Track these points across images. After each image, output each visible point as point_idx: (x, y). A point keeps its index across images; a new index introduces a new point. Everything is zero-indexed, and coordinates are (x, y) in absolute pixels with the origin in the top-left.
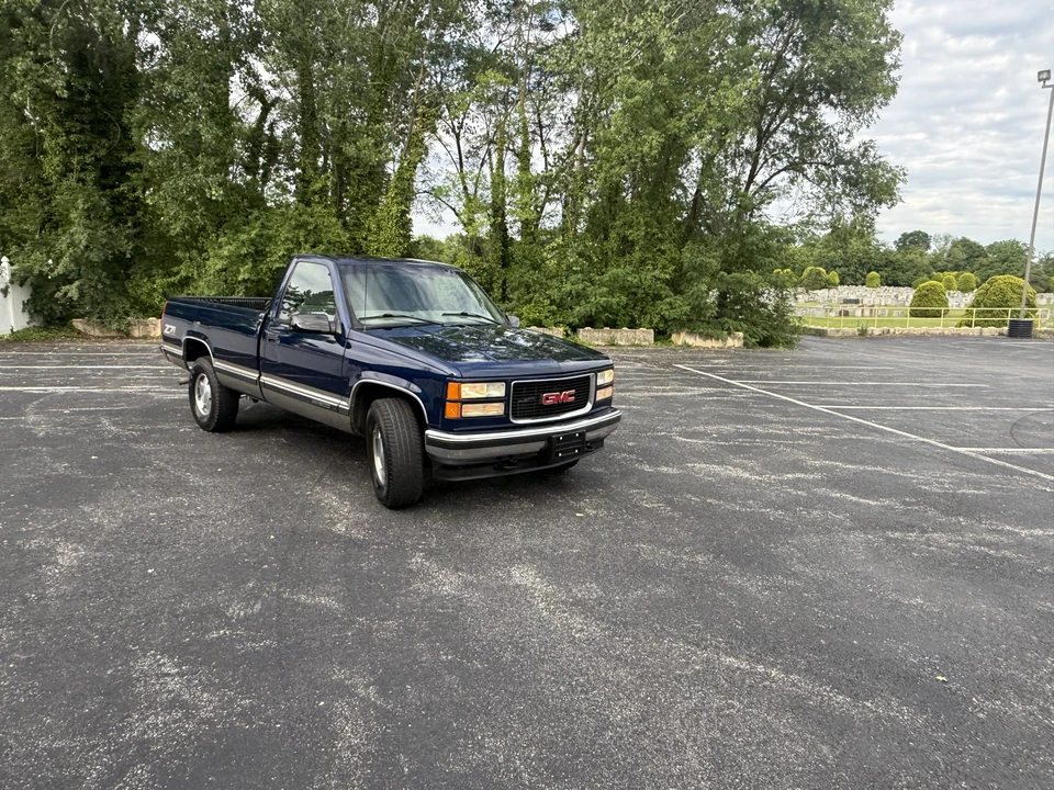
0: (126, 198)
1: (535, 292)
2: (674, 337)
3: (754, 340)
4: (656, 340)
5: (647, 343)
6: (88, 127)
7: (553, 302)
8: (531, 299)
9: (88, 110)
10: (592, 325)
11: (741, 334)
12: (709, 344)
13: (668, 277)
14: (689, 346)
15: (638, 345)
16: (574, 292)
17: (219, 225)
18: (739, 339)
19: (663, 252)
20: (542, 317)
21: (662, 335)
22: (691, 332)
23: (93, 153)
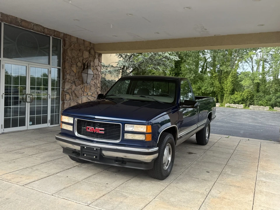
1: (263, 98)
7: (267, 100)
10: (277, 107)
17: (194, 83)
20: (263, 104)
23: (175, 71)
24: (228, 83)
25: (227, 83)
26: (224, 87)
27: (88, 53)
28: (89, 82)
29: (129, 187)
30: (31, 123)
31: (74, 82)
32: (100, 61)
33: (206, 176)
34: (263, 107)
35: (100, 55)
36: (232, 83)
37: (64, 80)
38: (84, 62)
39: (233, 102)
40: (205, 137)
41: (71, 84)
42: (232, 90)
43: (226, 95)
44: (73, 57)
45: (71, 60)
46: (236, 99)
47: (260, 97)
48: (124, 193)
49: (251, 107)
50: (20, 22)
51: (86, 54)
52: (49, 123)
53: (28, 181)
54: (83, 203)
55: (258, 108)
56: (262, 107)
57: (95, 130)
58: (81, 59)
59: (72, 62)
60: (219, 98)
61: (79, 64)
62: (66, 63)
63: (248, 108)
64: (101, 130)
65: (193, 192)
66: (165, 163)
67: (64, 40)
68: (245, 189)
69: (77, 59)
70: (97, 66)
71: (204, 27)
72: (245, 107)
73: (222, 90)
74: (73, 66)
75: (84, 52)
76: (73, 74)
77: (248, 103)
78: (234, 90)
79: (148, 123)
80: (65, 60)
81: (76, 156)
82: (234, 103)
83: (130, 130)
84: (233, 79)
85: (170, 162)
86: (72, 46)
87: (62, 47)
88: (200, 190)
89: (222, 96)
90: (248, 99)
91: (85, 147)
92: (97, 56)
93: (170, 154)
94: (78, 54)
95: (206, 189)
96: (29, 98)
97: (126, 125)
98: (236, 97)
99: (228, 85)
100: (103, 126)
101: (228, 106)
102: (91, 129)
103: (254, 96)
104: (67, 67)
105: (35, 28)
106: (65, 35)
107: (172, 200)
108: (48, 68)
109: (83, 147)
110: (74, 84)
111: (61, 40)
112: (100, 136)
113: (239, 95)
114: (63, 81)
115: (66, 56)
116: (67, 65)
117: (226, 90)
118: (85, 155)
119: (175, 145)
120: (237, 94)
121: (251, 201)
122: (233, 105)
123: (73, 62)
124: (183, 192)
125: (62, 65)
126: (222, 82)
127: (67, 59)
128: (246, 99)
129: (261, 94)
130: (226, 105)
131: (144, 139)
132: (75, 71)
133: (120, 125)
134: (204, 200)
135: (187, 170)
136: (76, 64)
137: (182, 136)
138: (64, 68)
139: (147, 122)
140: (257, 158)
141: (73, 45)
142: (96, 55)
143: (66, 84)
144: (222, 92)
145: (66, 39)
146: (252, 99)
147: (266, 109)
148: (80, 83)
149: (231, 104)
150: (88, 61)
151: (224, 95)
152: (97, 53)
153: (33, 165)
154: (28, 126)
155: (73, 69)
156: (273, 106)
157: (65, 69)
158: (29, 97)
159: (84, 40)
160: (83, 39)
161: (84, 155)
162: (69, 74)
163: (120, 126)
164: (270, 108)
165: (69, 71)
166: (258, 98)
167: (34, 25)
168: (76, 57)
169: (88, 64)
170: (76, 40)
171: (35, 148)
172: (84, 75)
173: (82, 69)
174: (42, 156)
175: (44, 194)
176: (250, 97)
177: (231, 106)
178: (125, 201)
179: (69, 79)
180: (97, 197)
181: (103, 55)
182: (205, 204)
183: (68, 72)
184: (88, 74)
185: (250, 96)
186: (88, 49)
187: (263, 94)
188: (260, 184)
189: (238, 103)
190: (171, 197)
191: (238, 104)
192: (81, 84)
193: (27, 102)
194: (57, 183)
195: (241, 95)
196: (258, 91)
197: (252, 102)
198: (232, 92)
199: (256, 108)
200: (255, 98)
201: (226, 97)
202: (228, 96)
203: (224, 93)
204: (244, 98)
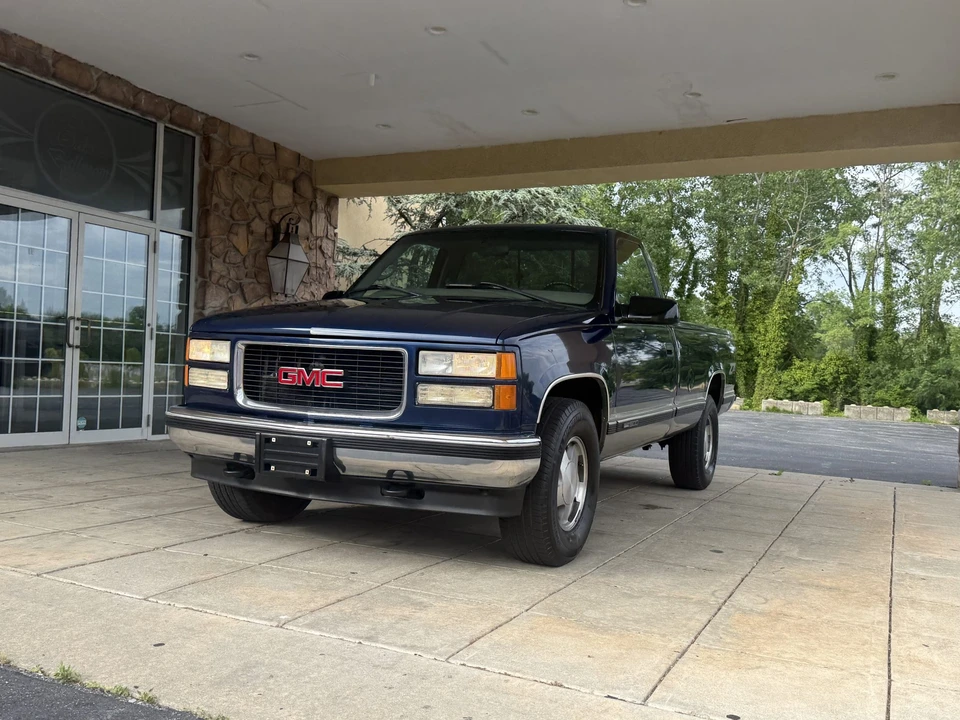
1: (888, 380)
8: (885, 385)
10: (939, 408)
20: (891, 399)
24: (769, 328)
25: (766, 331)
26: (755, 342)
27: (291, 191)
28: (292, 290)
29: (434, 581)
30: (83, 423)
31: (241, 287)
32: (331, 221)
33: (713, 560)
34: (891, 409)
35: (332, 201)
36: (784, 329)
37: (204, 277)
38: (276, 219)
39: (789, 395)
40: (702, 460)
41: (230, 295)
42: (783, 352)
43: (763, 372)
44: (236, 201)
45: (228, 208)
46: (797, 384)
47: (878, 378)
48: (414, 597)
49: (851, 410)
50: (50, 62)
51: (283, 194)
52: (148, 425)
53: (60, 565)
54: (261, 619)
55: (872, 413)
56: (885, 411)
57: (310, 379)
58: (264, 208)
59: (231, 216)
60: (741, 382)
61: (259, 227)
62: (212, 217)
63: (839, 414)
64: (329, 377)
65: (668, 597)
66: (563, 506)
67: (207, 140)
68: (856, 595)
69: (251, 208)
70: (321, 238)
71: (691, 86)
72: (829, 411)
73: (750, 355)
74: (235, 230)
75: (277, 185)
76: (233, 257)
78: (790, 354)
79: (503, 345)
80: (208, 207)
81: (241, 483)
82: (791, 399)
83: (437, 374)
84: (785, 317)
85: (580, 508)
86: (235, 162)
87: (201, 165)
88: (693, 594)
89: (752, 373)
90: (837, 384)
91: (274, 440)
92: (321, 204)
93: (581, 480)
94: (255, 190)
95: (715, 591)
96: (78, 332)
97: (421, 353)
98: (797, 377)
99: (770, 336)
100: (338, 362)
101: (771, 407)
102: (294, 374)
103: (857, 374)
104: (214, 233)
105: (105, 88)
106: (211, 121)
107: (592, 614)
108: (147, 231)
109: (263, 440)
110: (238, 292)
111: (194, 138)
112: (328, 400)
113: (809, 371)
114: (200, 279)
115: (212, 197)
116: (215, 225)
117: (763, 352)
118: (273, 468)
119: (601, 450)
120: (800, 368)
121: (879, 622)
122: (786, 404)
123: (236, 216)
124: (633, 597)
125: (199, 224)
126: (750, 329)
127: (216, 205)
128: (831, 384)
129: (883, 366)
130: (765, 404)
131: (490, 402)
132: (243, 248)
133: (399, 353)
134: (708, 617)
135: (640, 546)
136: (248, 225)
137: (623, 424)
138: (204, 235)
139: (499, 341)
140: (887, 523)
141: (236, 159)
142: (318, 201)
143: (212, 291)
144: (750, 360)
145: (215, 136)
146: (853, 384)
147: (898, 418)
148: (261, 293)
149: (781, 399)
150: (290, 216)
151: (756, 370)
152: (322, 191)
153: (82, 526)
154: (72, 431)
155: (234, 239)
156: (922, 407)
157: (208, 240)
158: (77, 328)
159: (275, 144)
160: (273, 138)
161: (268, 467)
162: (222, 257)
163: (402, 360)
164: (915, 414)
165: (221, 246)
166: (874, 381)
167: (98, 79)
168: (246, 201)
169: (291, 226)
170: (247, 141)
171: (94, 487)
172: (276, 266)
173: (267, 245)
174: (114, 506)
175: (116, 597)
176: (845, 376)
177: (781, 409)
178: (418, 615)
179: (222, 277)
180: (312, 606)
181: (342, 202)
182: (712, 627)
183: (218, 248)
184: (287, 259)
185: (845, 373)
186: (292, 175)
187: (889, 366)
188: (908, 582)
189: (805, 397)
190: (587, 609)
191: (806, 399)
192: (264, 296)
193: (70, 346)
194: (166, 570)
195: (815, 371)
196: (871, 357)
197: (853, 394)
198: (782, 360)
199: (867, 413)
200: (861, 381)
201: (763, 376)
202: (771, 375)
203: (757, 365)
204: (824, 380)
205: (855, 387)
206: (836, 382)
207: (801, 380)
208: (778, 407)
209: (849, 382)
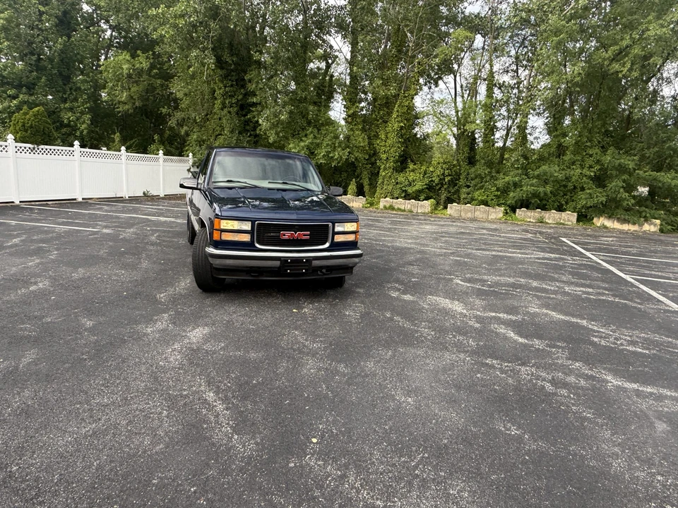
0: (251, 122)
1: (486, 182)
2: (595, 220)
3: (669, 227)
4: (578, 220)
5: (570, 223)
6: (234, 83)
7: (498, 189)
8: (483, 186)
9: (234, 74)
10: (527, 208)
11: (658, 222)
12: (626, 227)
13: (592, 174)
14: (606, 227)
15: (561, 224)
16: (511, 183)
18: (655, 225)
19: (591, 156)
20: (489, 199)
21: (583, 217)
22: (610, 217)
23: (236, 97)
24: (389, 135)
25: (387, 138)
26: (378, 148)
34: (487, 208)
36: (402, 136)
39: (403, 195)
42: (400, 156)
43: (384, 174)
46: (410, 185)
47: (477, 180)
49: (453, 209)
55: (471, 211)
56: (482, 210)
60: (366, 182)
63: (443, 211)
72: (436, 209)
73: (373, 159)
77: (443, 197)
78: (406, 158)
82: (405, 198)
89: (375, 175)
90: (442, 184)
98: (411, 179)
99: (389, 142)
101: (388, 206)
103: (459, 176)
113: (420, 173)
117: (384, 156)
120: (413, 171)
122: (401, 203)
126: (375, 135)
128: (437, 184)
129: (481, 169)
130: (384, 202)
144: (373, 164)
146: (456, 185)
147: (493, 216)
149: (397, 198)
151: (378, 172)
156: (513, 206)
164: (507, 213)
166: (473, 182)
176: (449, 178)
177: (396, 207)
185: (450, 175)
187: (489, 170)
189: (416, 196)
191: (417, 198)
195: (425, 173)
196: (471, 161)
197: (454, 193)
198: (399, 164)
199: (467, 211)
200: (462, 182)
201: (383, 179)
202: (390, 177)
203: (379, 168)
204: (432, 181)
205: (456, 187)
206: (441, 183)
207: (414, 181)
208: (394, 205)
209: (453, 183)
